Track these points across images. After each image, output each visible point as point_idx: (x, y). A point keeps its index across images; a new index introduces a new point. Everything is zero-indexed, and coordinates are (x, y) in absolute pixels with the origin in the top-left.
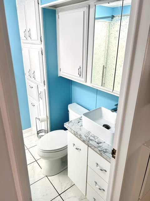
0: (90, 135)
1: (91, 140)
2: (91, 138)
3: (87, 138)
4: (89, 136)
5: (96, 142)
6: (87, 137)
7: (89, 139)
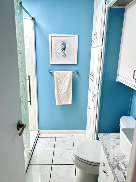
0: (123, 161)
1: (119, 168)
2: (121, 166)
3: (115, 163)
4: (120, 162)
5: (124, 174)
6: (116, 161)
7: (117, 165)
